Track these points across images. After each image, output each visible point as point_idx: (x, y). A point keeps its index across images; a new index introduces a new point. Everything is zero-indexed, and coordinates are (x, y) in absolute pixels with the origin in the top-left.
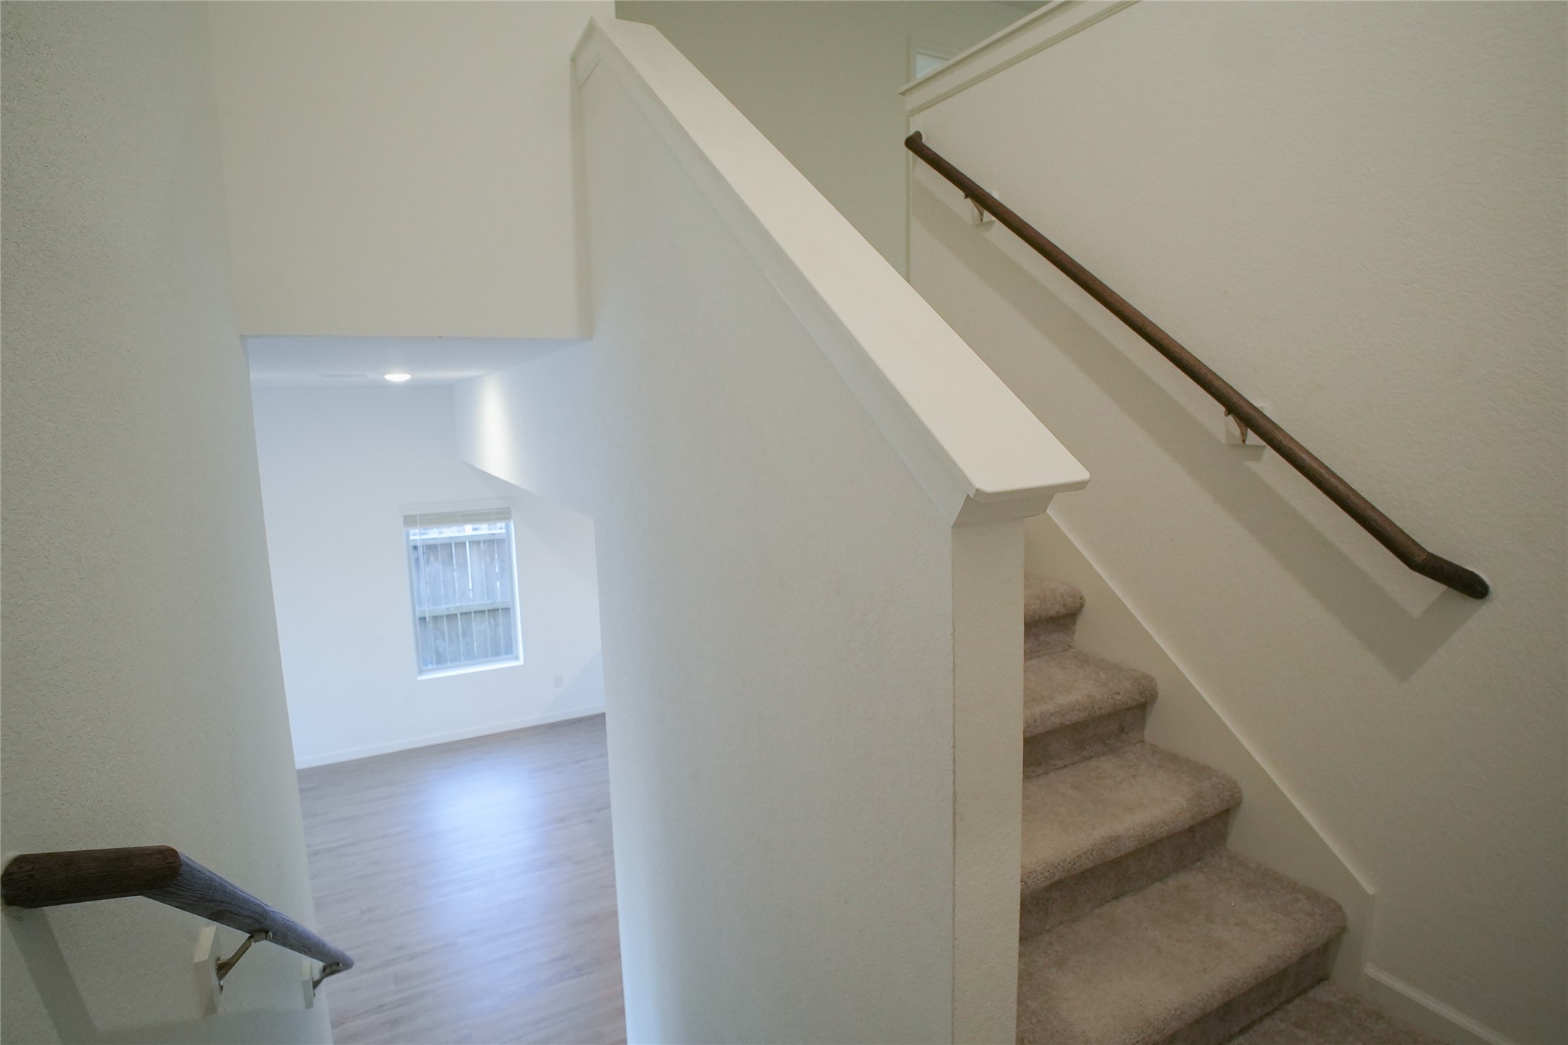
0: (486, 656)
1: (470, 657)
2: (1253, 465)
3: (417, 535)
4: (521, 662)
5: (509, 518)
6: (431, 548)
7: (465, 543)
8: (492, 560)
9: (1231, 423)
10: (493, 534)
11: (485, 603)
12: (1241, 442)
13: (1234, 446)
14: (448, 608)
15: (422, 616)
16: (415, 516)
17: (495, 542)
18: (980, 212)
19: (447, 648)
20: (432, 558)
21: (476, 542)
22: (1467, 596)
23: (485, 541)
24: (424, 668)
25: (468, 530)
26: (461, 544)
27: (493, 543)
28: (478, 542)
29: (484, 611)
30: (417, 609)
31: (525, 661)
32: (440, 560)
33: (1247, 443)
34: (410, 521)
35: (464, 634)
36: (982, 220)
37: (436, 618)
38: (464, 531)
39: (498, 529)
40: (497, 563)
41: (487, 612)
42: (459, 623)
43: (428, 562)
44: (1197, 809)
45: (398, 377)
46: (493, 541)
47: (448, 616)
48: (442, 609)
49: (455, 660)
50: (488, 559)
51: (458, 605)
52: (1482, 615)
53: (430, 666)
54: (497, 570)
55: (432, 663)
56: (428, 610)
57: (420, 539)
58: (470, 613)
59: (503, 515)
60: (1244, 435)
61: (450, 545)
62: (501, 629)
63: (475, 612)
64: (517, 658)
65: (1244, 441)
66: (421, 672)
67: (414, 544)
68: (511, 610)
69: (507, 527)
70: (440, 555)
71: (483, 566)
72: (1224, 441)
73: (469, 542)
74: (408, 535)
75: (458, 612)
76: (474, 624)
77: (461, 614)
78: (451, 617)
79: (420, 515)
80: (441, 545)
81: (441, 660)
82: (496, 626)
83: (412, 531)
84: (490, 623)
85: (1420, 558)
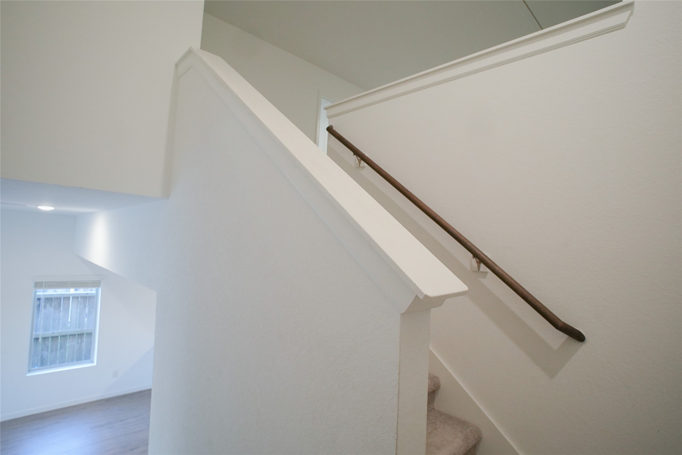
0: (72, 360)
1: (63, 361)
2: (482, 280)
3: (41, 293)
4: (95, 364)
5: (99, 286)
6: (49, 300)
7: (70, 298)
8: (85, 307)
9: (474, 261)
10: (87, 294)
11: (77, 330)
12: (477, 270)
13: (474, 271)
14: (53, 333)
15: (37, 337)
16: (42, 282)
17: (88, 297)
18: (359, 161)
19: (49, 355)
20: (48, 305)
21: (76, 297)
22: (577, 341)
23: (81, 297)
24: (33, 369)
25: (72, 291)
26: (67, 298)
27: (85, 298)
28: (78, 298)
29: (75, 335)
30: (34, 333)
31: (97, 364)
32: (53, 305)
33: (480, 270)
34: (38, 285)
35: (61, 348)
36: (360, 165)
37: (44, 339)
38: (69, 291)
39: (91, 291)
40: (87, 308)
41: (77, 336)
42: (59, 340)
43: (45, 307)
44: (466, 445)
45: (46, 208)
46: (87, 297)
47: (52, 337)
48: (49, 333)
49: (53, 363)
50: (82, 306)
51: (60, 331)
52: (583, 349)
53: (36, 367)
54: (87, 312)
55: (38, 366)
56: (41, 334)
57: (43, 295)
58: (67, 336)
59: (96, 284)
60: (479, 267)
61: (61, 298)
62: (84, 345)
63: (70, 335)
64: (93, 362)
65: (479, 270)
66: (29, 371)
67: (39, 297)
68: (93, 334)
69: (97, 291)
70: (53, 303)
71: (79, 310)
72: (469, 269)
73: (72, 297)
74: (35, 292)
75: (59, 335)
76: (68, 341)
77: (61, 336)
78: (54, 338)
79: (45, 282)
80: (55, 298)
81: (43, 363)
82: (81, 343)
83: (38, 290)
84: (78, 340)
85: (560, 324)
